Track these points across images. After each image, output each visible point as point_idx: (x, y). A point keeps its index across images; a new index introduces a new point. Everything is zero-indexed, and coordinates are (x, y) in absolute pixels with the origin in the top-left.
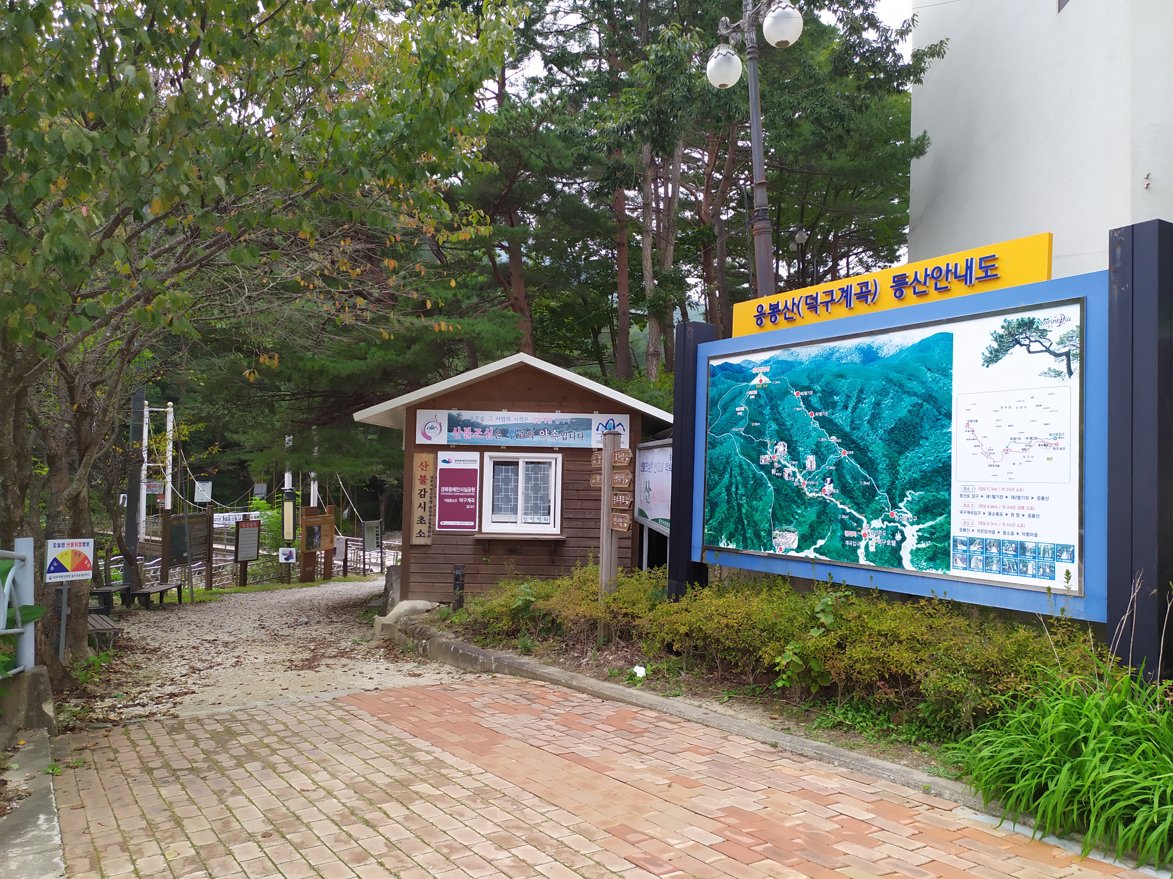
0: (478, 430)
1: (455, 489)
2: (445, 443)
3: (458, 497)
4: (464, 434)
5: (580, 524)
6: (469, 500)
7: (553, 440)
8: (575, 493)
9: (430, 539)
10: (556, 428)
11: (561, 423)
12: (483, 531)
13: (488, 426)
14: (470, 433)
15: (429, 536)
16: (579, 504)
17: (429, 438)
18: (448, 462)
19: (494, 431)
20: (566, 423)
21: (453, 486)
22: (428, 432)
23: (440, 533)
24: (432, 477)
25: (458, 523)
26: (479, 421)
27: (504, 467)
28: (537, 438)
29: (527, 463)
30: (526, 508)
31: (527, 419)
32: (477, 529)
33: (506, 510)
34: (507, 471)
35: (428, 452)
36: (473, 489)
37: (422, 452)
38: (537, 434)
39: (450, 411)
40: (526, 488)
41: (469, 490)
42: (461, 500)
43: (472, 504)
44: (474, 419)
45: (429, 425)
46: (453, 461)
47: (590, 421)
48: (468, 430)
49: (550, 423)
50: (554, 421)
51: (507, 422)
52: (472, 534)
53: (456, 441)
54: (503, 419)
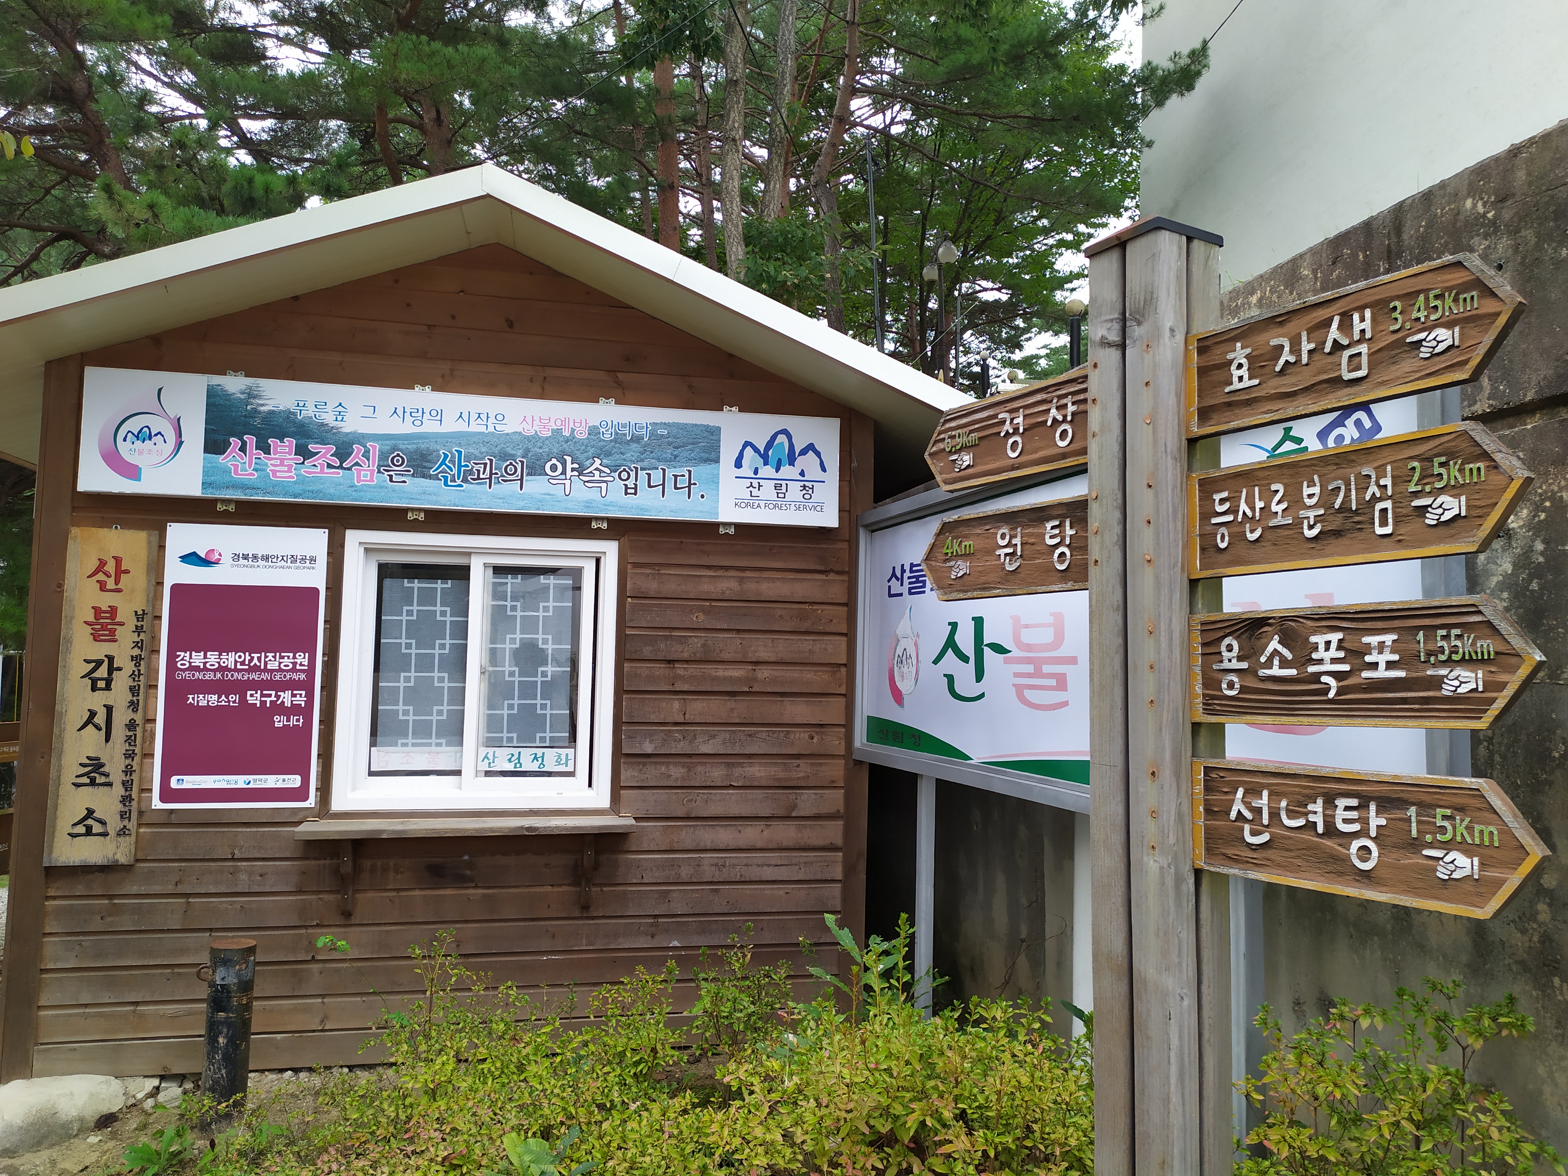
0: (325, 452)
1: (230, 659)
2: (194, 489)
3: (241, 687)
4: (270, 463)
5: (676, 773)
6: (286, 697)
7: (594, 495)
8: (660, 670)
9: (128, 843)
10: (603, 453)
11: (619, 439)
12: (338, 804)
13: (361, 439)
14: (292, 458)
15: (123, 832)
16: (673, 709)
17: (132, 472)
18: (206, 562)
19: (383, 456)
20: (637, 439)
21: (222, 649)
22: (127, 451)
23: (169, 819)
24: (141, 617)
25: (239, 781)
26: (329, 418)
27: (416, 584)
28: (536, 486)
29: (499, 570)
30: (492, 723)
31: (501, 418)
32: (311, 802)
33: (422, 731)
34: (427, 598)
35: (127, 525)
36: (302, 659)
37: (106, 523)
38: (535, 469)
39: (216, 380)
40: (494, 656)
41: (287, 662)
42: (254, 698)
43: (295, 709)
44: (309, 411)
45: (134, 425)
46: (226, 559)
47: (714, 432)
48: (284, 448)
49: (582, 434)
50: (594, 431)
51: (430, 427)
52: (296, 819)
53: (235, 486)
54: (418, 414)
